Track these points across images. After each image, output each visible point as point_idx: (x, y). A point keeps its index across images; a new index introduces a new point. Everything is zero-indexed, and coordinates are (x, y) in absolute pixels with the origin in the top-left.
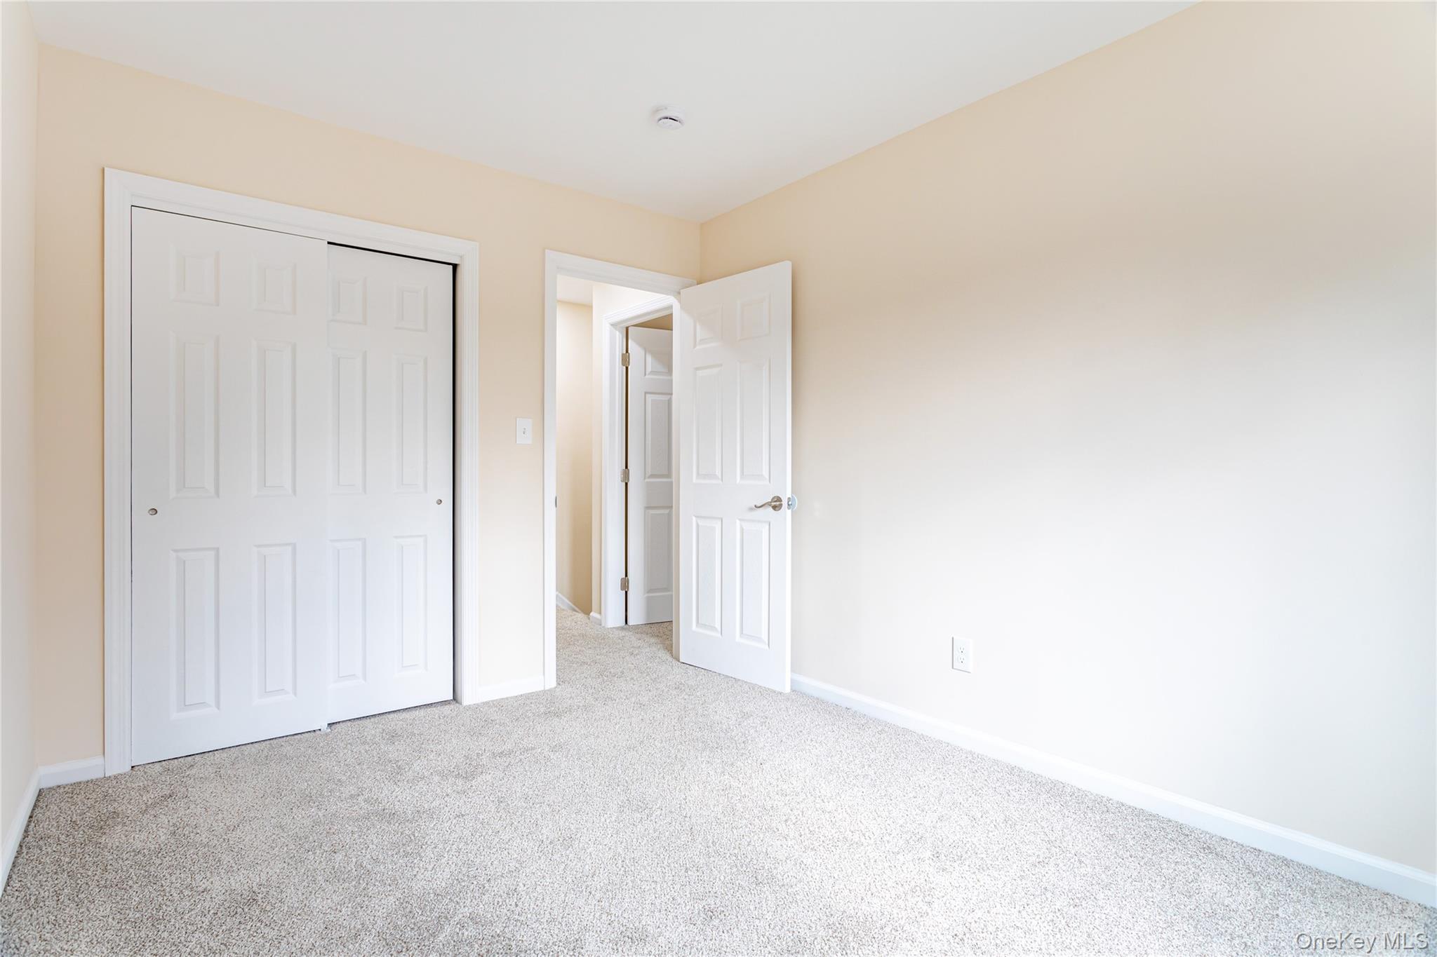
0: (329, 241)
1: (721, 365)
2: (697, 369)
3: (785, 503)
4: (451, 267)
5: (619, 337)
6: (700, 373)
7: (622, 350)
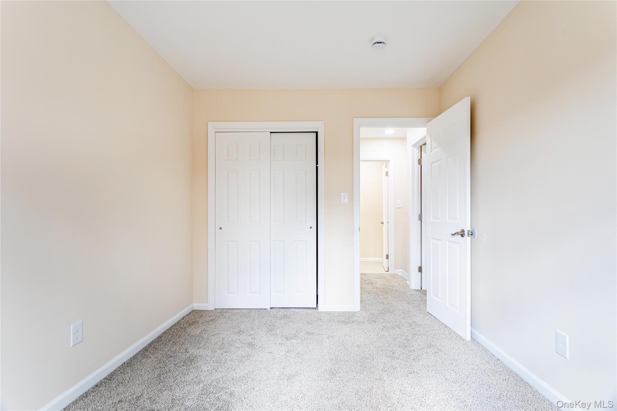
0: (271, 131)
1: (441, 160)
2: (432, 163)
3: (466, 233)
4: (315, 133)
5: (417, 151)
6: (434, 165)
7: (419, 157)
